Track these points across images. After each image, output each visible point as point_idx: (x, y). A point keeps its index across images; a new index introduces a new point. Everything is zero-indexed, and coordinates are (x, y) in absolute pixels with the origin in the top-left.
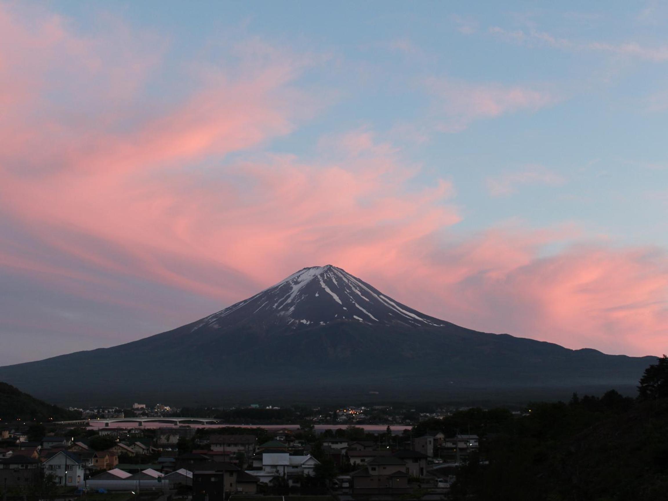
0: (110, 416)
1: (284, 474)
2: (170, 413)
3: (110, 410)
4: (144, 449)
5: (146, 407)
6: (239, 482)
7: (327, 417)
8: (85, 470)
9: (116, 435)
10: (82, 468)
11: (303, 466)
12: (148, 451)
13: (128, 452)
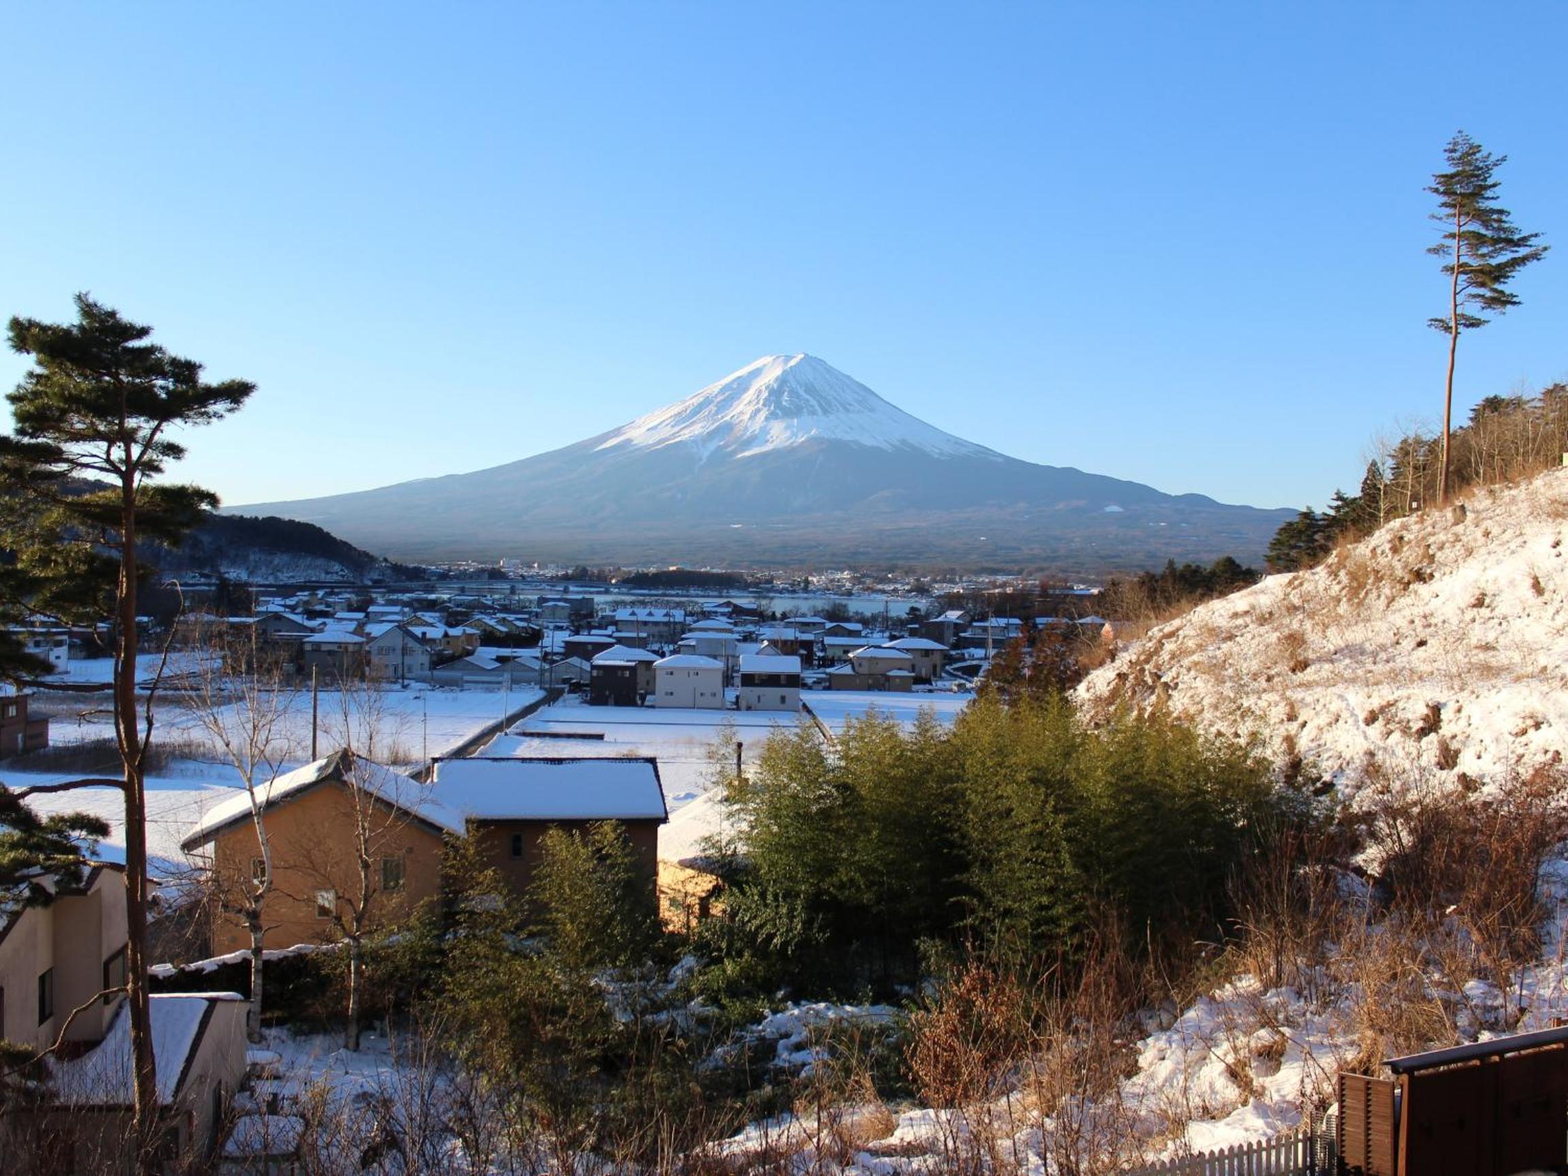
8: (431, 655)
12: (525, 629)
13: (494, 631)
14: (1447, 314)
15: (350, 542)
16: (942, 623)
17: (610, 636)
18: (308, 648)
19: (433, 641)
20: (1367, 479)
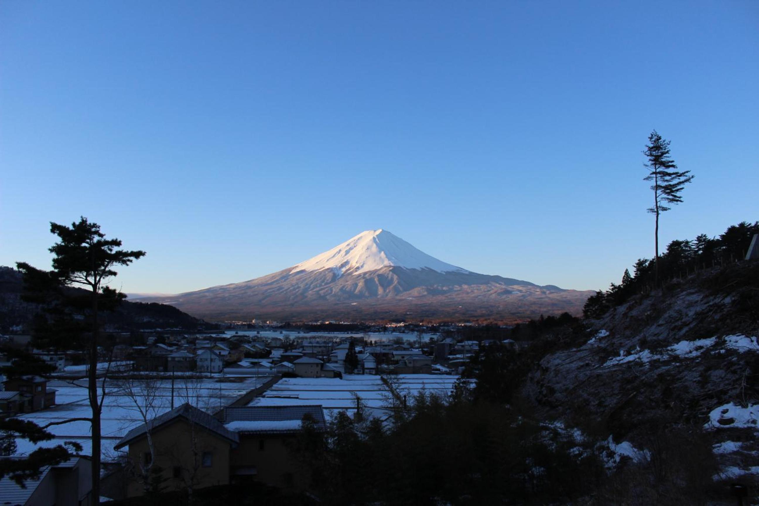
4: (260, 349)
6: (322, 370)
8: (223, 362)
9: (242, 340)
12: (263, 350)
13: (250, 351)
14: (653, 206)
15: (187, 313)
16: (444, 344)
17: (300, 353)
18: (169, 359)
19: (224, 356)
20: (624, 276)
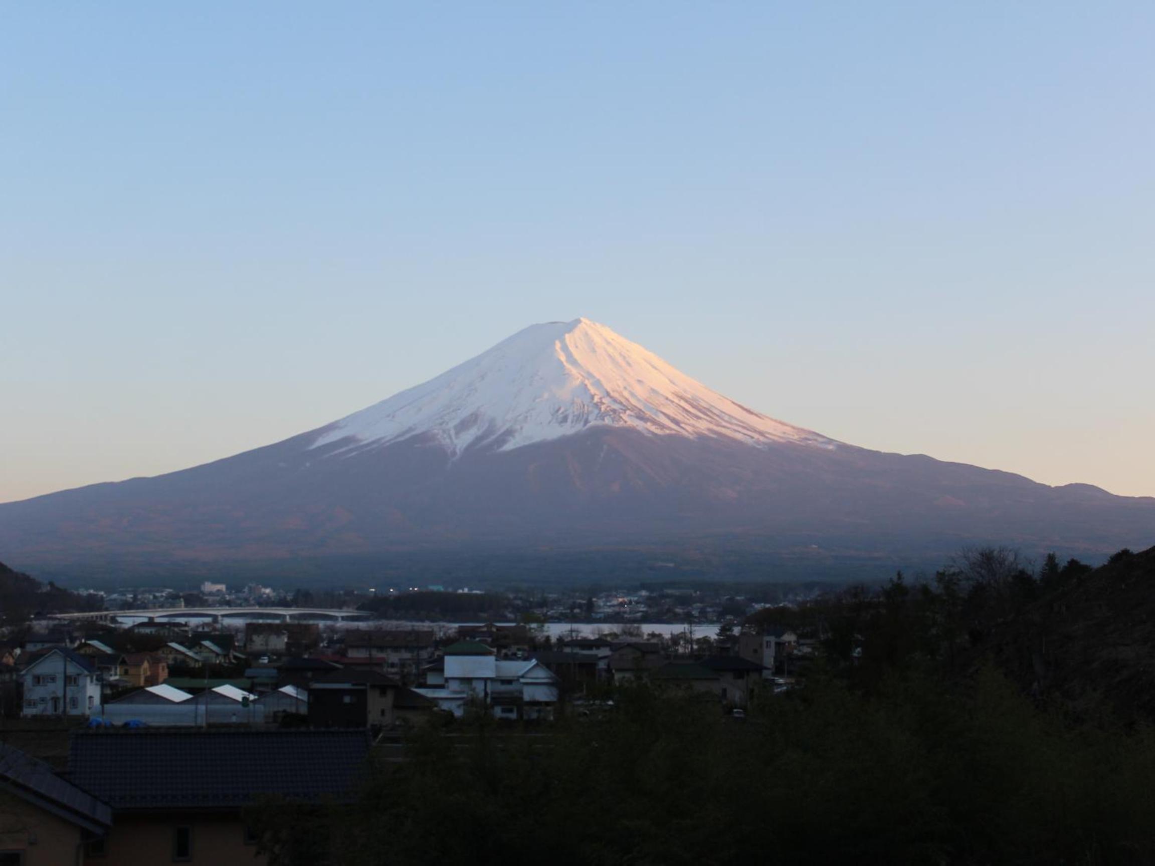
0: (157, 605)
1: (486, 694)
2: (273, 599)
3: (158, 594)
4: (217, 655)
5: (227, 589)
6: (396, 706)
7: (574, 608)
8: (103, 687)
9: (166, 634)
10: (97, 683)
11: (522, 680)
12: (227, 658)
13: (188, 660)
